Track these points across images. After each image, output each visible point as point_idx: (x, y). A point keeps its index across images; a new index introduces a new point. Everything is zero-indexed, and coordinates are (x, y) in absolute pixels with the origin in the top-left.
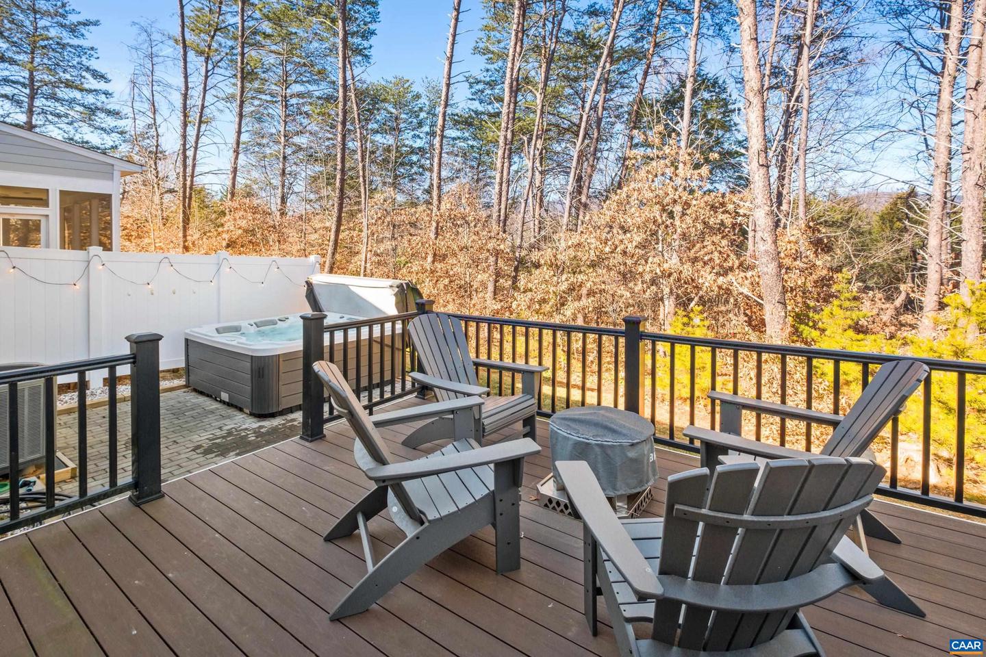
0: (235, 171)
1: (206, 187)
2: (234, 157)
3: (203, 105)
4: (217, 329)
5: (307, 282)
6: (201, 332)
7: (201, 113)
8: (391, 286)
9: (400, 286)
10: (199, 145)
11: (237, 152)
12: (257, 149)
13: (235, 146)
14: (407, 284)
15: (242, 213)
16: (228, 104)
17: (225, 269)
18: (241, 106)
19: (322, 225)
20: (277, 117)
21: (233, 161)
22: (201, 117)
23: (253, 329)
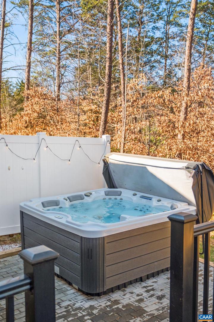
0: (29, 66)
1: (10, 80)
2: (28, 54)
3: (4, 12)
4: (42, 203)
5: (104, 161)
6: (32, 206)
7: (4, 19)
8: (187, 168)
9: (196, 168)
10: (4, 46)
11: (30, 50)
12: (41, 48)
13: (29, 44)
14: (203, 165)
15: (37, 99)
16: (21, 9)
17: (43, 149)
18: (32, 10)
19: (89, 108)
20: (54, 20)
21: (28, 58)
22: (4, 22)
23: (68, 204)
